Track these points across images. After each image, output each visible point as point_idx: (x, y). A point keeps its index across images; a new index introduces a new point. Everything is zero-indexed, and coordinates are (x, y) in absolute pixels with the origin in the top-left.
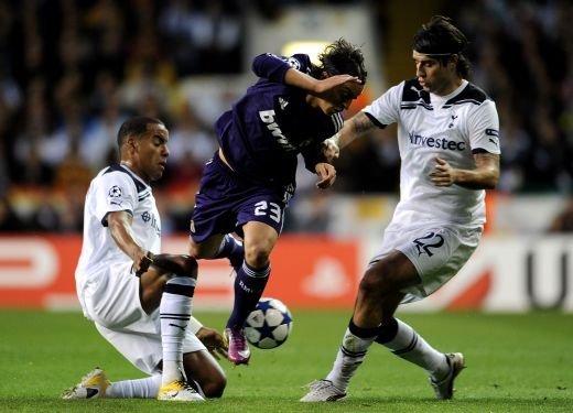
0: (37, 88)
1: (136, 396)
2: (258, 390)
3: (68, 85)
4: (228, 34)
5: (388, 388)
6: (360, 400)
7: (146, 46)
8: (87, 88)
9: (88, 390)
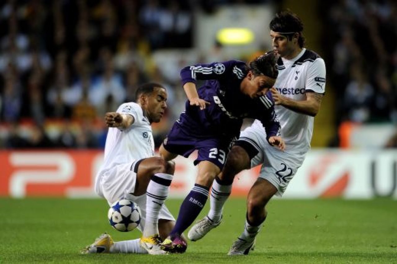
0: (62, 57)
1: (130, 252)
2: (201, 248)
3: (82, 56)
4: (183, 23)
5: (283, 247)
6: (266, 254)
7: (131, 30)
8: (94, 57)
9: (98, 248)
